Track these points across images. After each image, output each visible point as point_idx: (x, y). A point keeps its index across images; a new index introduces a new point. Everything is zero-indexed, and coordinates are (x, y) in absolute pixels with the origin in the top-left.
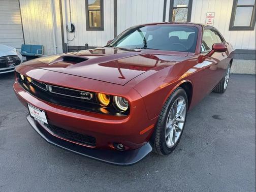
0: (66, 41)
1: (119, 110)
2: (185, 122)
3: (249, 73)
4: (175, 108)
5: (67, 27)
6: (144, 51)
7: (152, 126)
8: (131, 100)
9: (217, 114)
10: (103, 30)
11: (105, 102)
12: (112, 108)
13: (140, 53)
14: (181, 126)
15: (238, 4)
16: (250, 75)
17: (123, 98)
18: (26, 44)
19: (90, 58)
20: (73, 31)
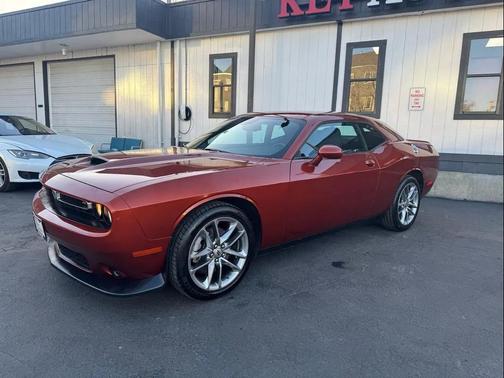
0: (176, 135)
5: (180, 112)
7: (159, 249)
8: (112, 211)
18: (118, 136)
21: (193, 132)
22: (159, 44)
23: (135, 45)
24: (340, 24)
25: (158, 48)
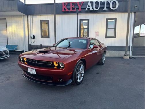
0: (30, 43)
1: (61, 67)
2: (84, 74)
3: (116, 56)
4: (80, 68)
5: (31, 36)
6: (68, 48)
7: (72, 73)
8: (65, 64)
9: (98, 72)
10: (49, 38)
11: (56, 65)
12: (59, 67)
13: (67, 49)
14: (83, 75)
15: (108, 28)
16: (117, 57)
17: (62, 63)
18: (8, 44)
19: (50, 51)
20: (34, 38)
21: (35, 42)
22: (23, 16)
23: (14, 16)
24: (78, 14)
25: (23, 17)
